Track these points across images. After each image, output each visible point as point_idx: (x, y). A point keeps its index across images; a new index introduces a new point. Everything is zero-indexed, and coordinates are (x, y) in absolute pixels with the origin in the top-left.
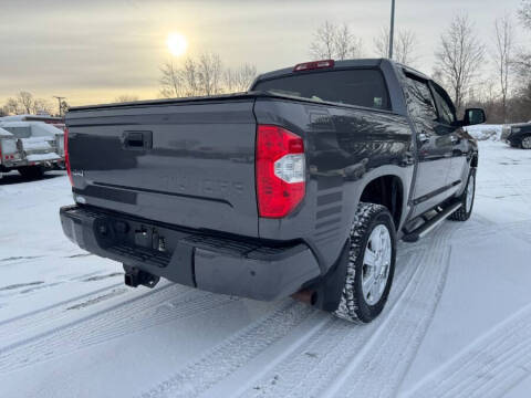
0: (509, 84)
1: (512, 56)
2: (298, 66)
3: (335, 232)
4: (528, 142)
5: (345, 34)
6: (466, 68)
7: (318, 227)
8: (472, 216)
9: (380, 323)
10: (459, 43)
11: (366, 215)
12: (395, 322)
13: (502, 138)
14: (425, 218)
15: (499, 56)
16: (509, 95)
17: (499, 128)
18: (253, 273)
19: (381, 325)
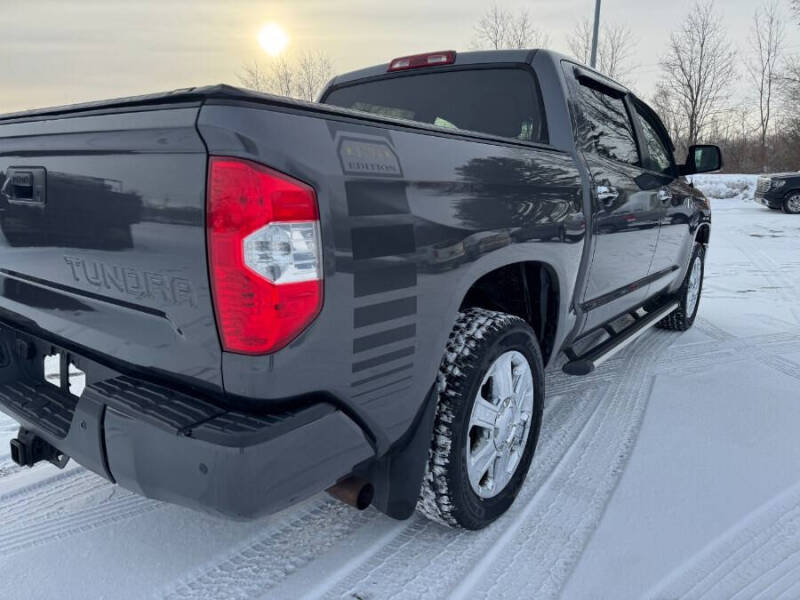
0: (772, 111)
1: (778, 68)
2: (395, 61)
3: (403, 374)
4: (797, 202)
5: (524, 28)
6: (707, 85)
7: (357, 368)
8: (696, 322)
9: (505, 528)
10: (697, 46)
11: (479, 336)
12: (532, 528)
13: (757, 195)
14: (610, 330)
15: (760, 68)
16: (772, 130)
17: (753, 179)
18: (204, 469)
19: (506, 533)
